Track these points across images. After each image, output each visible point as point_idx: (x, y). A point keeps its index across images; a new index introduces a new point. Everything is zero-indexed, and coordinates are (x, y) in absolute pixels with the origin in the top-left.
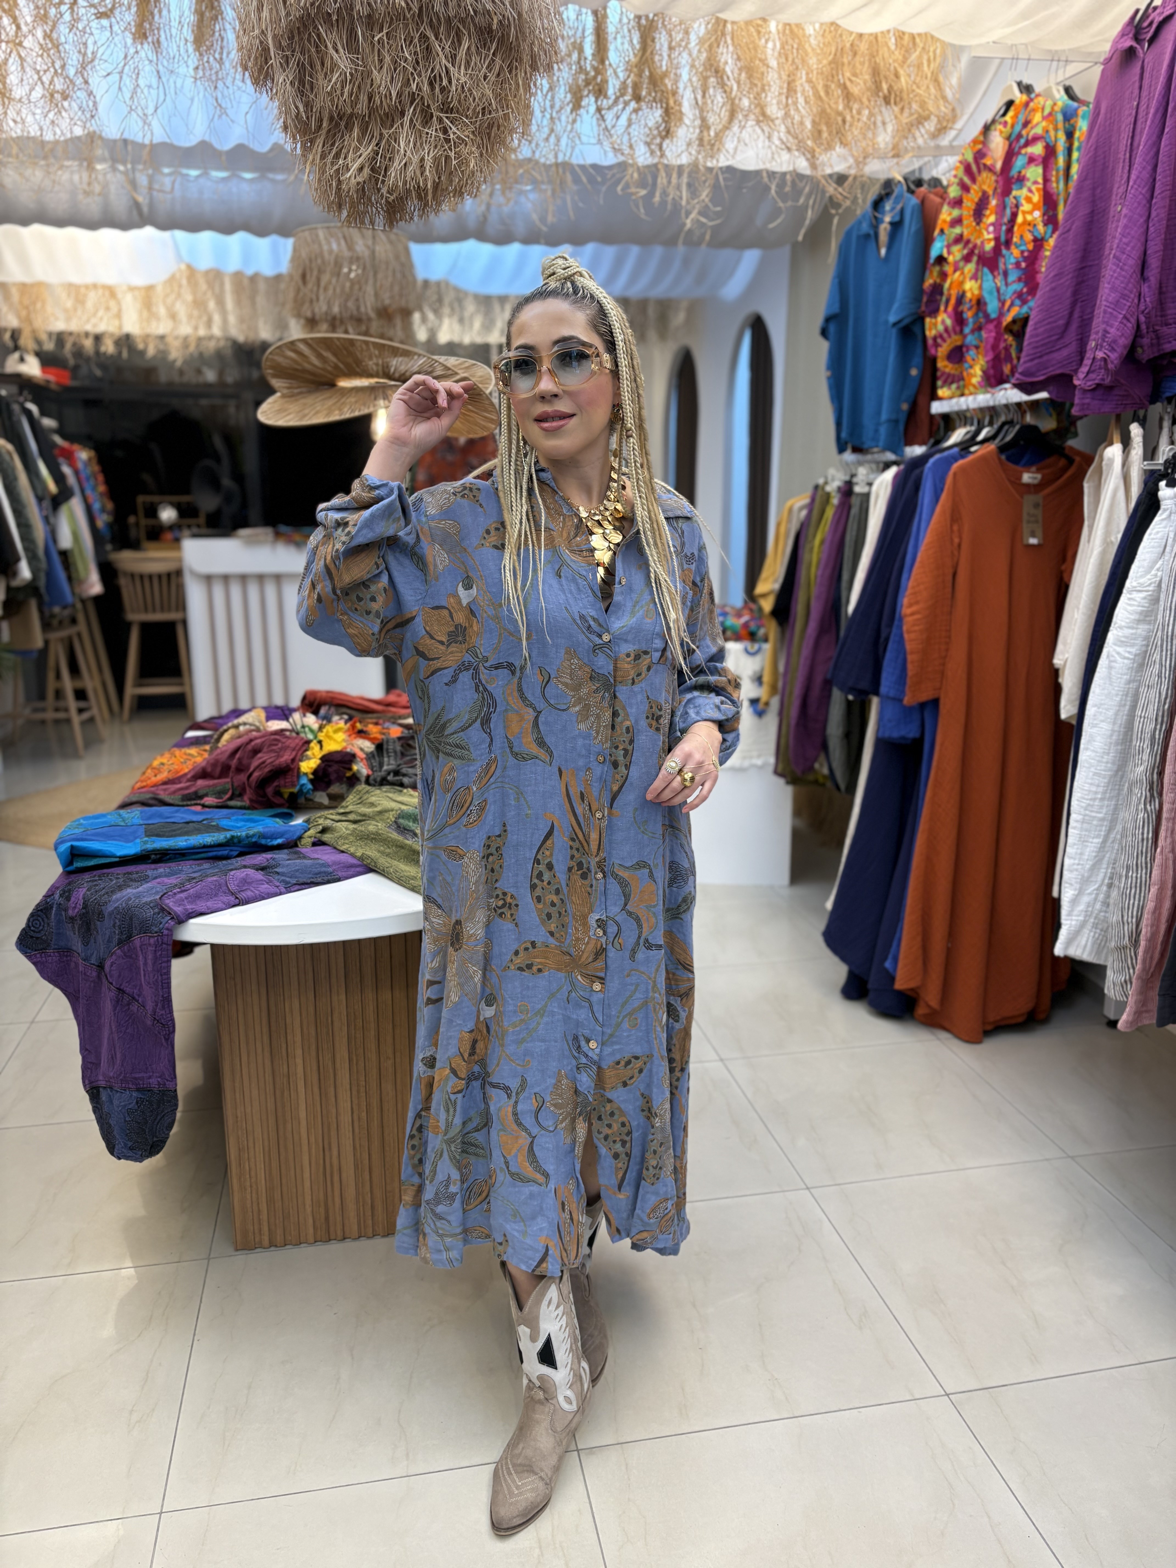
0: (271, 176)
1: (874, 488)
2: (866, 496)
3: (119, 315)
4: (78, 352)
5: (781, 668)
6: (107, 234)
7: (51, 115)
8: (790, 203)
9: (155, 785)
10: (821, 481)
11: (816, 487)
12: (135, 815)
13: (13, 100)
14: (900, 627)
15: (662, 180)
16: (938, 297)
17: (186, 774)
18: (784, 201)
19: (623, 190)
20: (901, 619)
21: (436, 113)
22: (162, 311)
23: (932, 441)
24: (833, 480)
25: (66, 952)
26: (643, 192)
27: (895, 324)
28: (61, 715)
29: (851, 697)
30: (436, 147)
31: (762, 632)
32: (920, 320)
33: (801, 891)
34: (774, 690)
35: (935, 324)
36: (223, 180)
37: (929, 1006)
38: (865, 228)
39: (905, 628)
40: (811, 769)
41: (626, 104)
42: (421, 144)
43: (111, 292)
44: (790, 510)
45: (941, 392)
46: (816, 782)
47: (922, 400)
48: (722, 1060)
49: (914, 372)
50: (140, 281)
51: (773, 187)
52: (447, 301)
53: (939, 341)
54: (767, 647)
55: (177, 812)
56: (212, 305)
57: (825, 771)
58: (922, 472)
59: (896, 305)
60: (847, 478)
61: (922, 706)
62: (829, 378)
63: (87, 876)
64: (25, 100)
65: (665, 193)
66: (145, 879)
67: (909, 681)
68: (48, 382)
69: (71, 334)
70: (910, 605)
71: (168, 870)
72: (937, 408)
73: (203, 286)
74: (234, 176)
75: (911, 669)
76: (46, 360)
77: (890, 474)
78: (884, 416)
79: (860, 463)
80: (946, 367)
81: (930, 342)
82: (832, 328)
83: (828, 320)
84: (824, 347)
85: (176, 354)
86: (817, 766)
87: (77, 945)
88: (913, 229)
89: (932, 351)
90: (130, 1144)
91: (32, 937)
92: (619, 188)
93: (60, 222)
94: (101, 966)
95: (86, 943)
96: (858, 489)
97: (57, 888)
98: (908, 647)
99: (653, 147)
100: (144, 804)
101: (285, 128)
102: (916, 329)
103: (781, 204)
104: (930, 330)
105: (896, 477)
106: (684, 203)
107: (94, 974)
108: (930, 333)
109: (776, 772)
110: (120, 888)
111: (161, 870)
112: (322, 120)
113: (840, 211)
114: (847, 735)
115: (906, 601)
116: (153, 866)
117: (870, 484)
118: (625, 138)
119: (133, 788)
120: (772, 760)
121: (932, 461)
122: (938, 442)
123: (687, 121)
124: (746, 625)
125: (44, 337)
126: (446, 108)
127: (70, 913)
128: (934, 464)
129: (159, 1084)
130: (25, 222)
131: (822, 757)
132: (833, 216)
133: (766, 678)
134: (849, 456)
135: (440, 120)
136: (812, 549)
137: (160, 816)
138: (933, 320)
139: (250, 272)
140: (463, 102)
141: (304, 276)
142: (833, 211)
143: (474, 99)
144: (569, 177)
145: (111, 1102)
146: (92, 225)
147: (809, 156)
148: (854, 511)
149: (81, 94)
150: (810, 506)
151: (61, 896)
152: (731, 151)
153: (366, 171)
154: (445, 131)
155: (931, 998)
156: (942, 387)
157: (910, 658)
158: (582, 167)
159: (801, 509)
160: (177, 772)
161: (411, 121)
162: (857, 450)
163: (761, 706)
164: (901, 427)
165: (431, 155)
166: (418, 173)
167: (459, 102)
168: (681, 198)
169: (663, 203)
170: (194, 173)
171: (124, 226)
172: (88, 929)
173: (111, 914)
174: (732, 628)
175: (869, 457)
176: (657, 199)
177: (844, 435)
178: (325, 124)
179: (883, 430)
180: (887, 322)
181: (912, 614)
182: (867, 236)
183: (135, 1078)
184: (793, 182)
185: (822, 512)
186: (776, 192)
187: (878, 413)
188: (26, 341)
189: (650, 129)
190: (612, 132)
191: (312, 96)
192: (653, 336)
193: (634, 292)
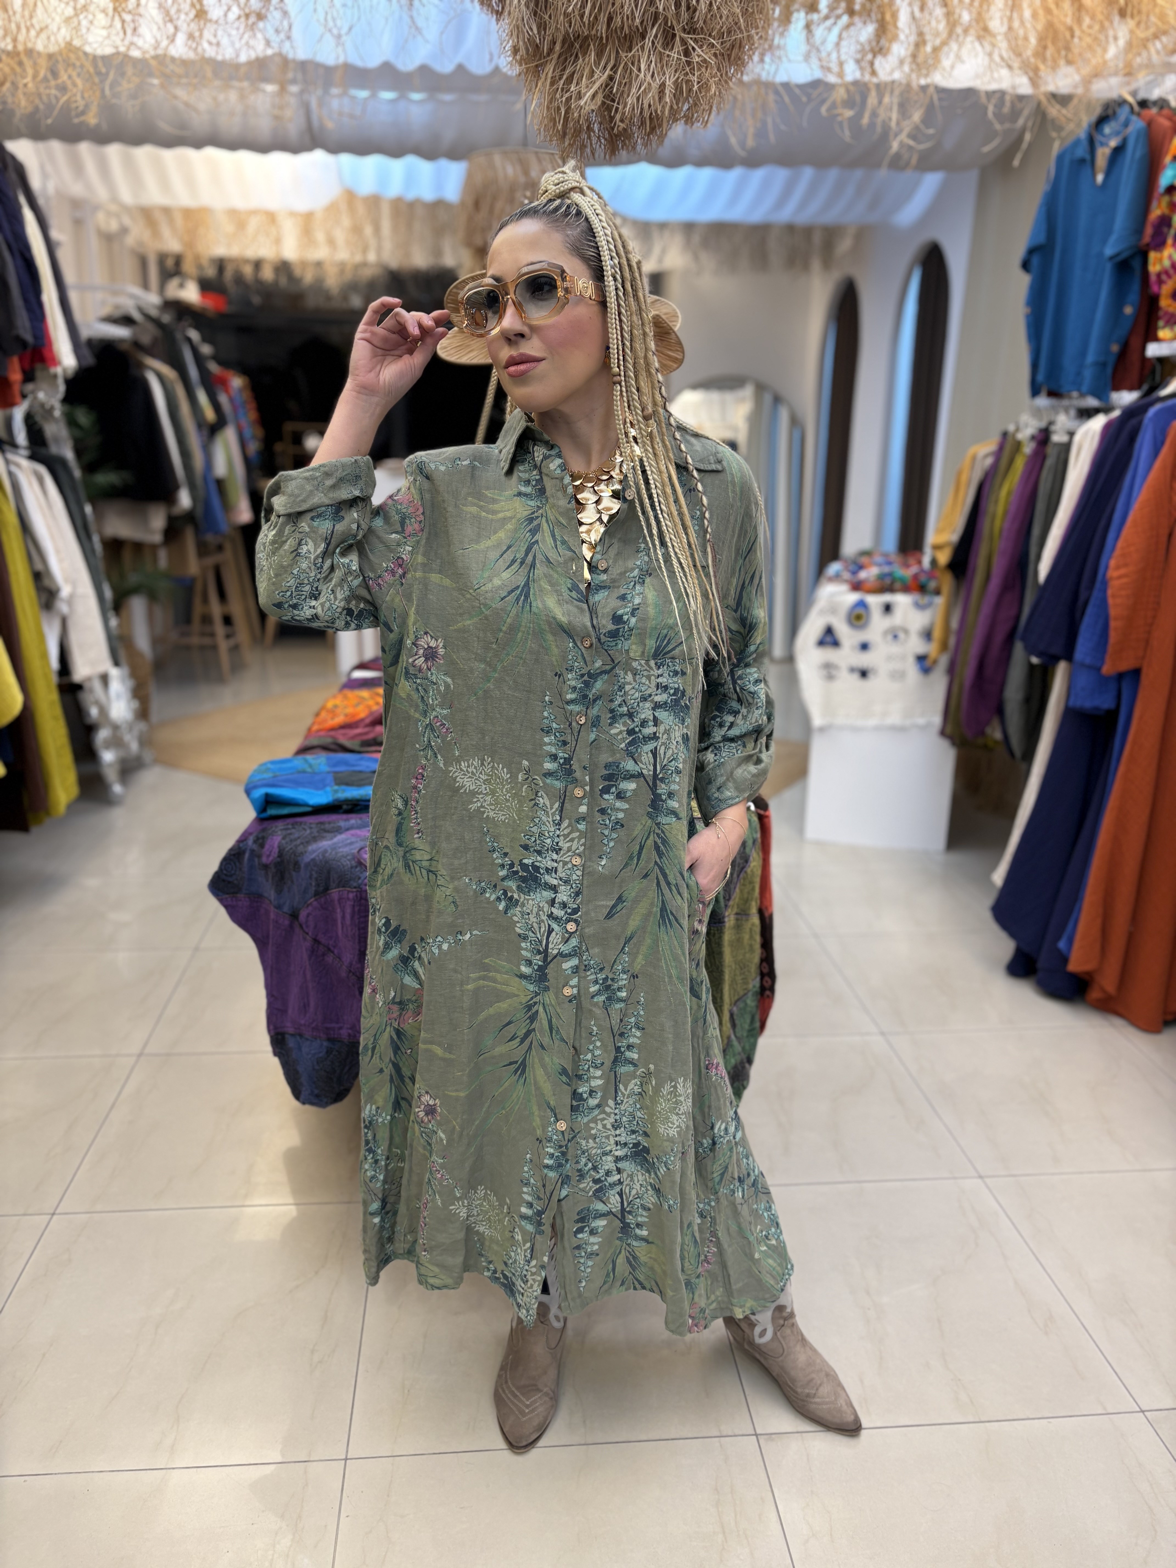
1: (1077, 438)
2: (1066, 448)
3: (278, 241)
4: (239, 279)
5: (955, 624)
6: (278, 158)
7: (246, 36)
8: (1007, 125)
9: (332, 729)
10: (1011, 428)
11: (1005, 435)
12: (319, 761)
13: (210, 21)
14: (1105, 591)
15: (872, 100)
16: (1165, 229)
17: (362, 720)
18: (1001, 123)
19: (828, 110)
20: (1105, 583)
21: (679, 33)
22: (320, 236)
23: (1145, 387)
24: (1026, 426)
25: (257, 898)
26: (849, 113)
27: (1111, 258)
28: (207, 641)
29: (1035, 660)
30: (676, 71)
31: (932, 585)
32: (1143, 255)
33: (957, 857)
34: (944, 646)
35: (1161, 260)
36: (392, 100)
37: (1103, 990)
38: (1081, 152)
39: (1110, 592)
40: (982, 733)
41: (839, 17)
42: (662, 67)
43: (272, 218)
44: (974, 458)
45: (1162, 333)
46: (985, 747)
47: (1135, 342)
48: (882, 1034)
49: (1128, 310)
50: (302, 206)
51: (991, 109)
53: (1164, 277)
54: (940, 601)
55: (361, 759)
56: (368, 230)
57: (998, 735)
58: (1140, 423)
59: (1113, 238)
60: (1043, 424)
61: (1120, 676)
62: (1028, 316)
63: (280, 825)
64: (221, 21)
65: (874, 114)
66: (339, 830)
67: (1110, 649)
68: (205, 308)
69: (231, 260)
70: (1118, 567)
71: (359, 822)
72: (1153, 350)
73: (361, 210)
74: (402, 96)
75: (1113, 637)
76: (205, 286)
77: (1098, 423)
78: (1090, 358)
79: (1055, 410)
80: (1169, 306)
81: (1153, 278)
82: (1035, 261)
83: (1031, 251)
84: (1023, 282)
85: (332, 282)
86: (988, 730)
87: (270, 893)
88: (1138, 154)
89: (1155, 288)
90: (316, 1091)
91: (224, 881)
92: (823, 110)
93: (231, 145)
94: (294, 916)
95: (279, 892)
96: (1058, 437)
97: (251, 834)
98: (1113, 612)
99: (863, 64)
100: (325, 748)
101: (515, 50)
102: (1136, 264)
103: (998, 127)
104: (1154, 264)
105: (1107, 428)
106: (893, 124)
107: (287, 922)
108: (1154, 268)
109: (943, 733)
110: (315, 839)
111: (353, 822)
112: (555, 43)
113: (1063, 134)
114: (1027, 700)
115: (1113, 563)
116: (345, 816)
117: (1071, 434)
118: (834, 56)
119: (309, 730)
120: (937, 720)
121: (1152, 411)
122: (1154, 388)
123: (902, 37)
124: (915, 577)
125: (205, 262)
126: (691, 29)
127: (264, 860)
128: (1157, 414)
129: (349, 1035)
130: (198, 144)
131: (996, 722)
132: (1053, 140)
133: (937, 634)
134: (1042, 401)
135: (683, 42)
136: (996, 502)
137: (346, 763)
138: (1158, 255)
139: (410, 196)
140: (709, 22)
141: (477, 205)
142: (1054, 134)
143: (721, 17)
144: (771, 97)
145: (300, 1049)
146: (262, 148)
147: (1031, 74)
148: (1050, 462)
149: (277, 15)
150: (998, 454)
151: (255, 842)
152: (948, 69)
153: (599, 99)
154: (687, 53)
155: (1108, 982)
156: (1164, 327)
157: (1113, 624)
158: (786, 85)
159: (986, 456)
160: (353, 715)
161: (653, 43)
162: (1053, 394)
163: (928, 663)
164: (1109, 370)
165: (673, 79)
166: (657, 98)
167: (705, 22)
168: (890, 119)
169: (872, 125)
170: (363, 94)
171: (295, 149)
172: (282, 878)
173: (307, 865)
174: (902, 580)
175: (1065, 402)
176: (865, 120)
177: (1040, 377)
178: (558, 47)
179: (1088, 374)
180: (1100, 254)
181: (1120, 577)
182: (1082, 161)
183: (328, 1029)
184: (1012, 103)
185: (1011, 461)
186: (994, 114)
187: (1083, 354)
188: (188, 266)
189: (862, 44)
190: (822, 48)
191: (547, 17)
192: (816, 265)
193: (804, 218)
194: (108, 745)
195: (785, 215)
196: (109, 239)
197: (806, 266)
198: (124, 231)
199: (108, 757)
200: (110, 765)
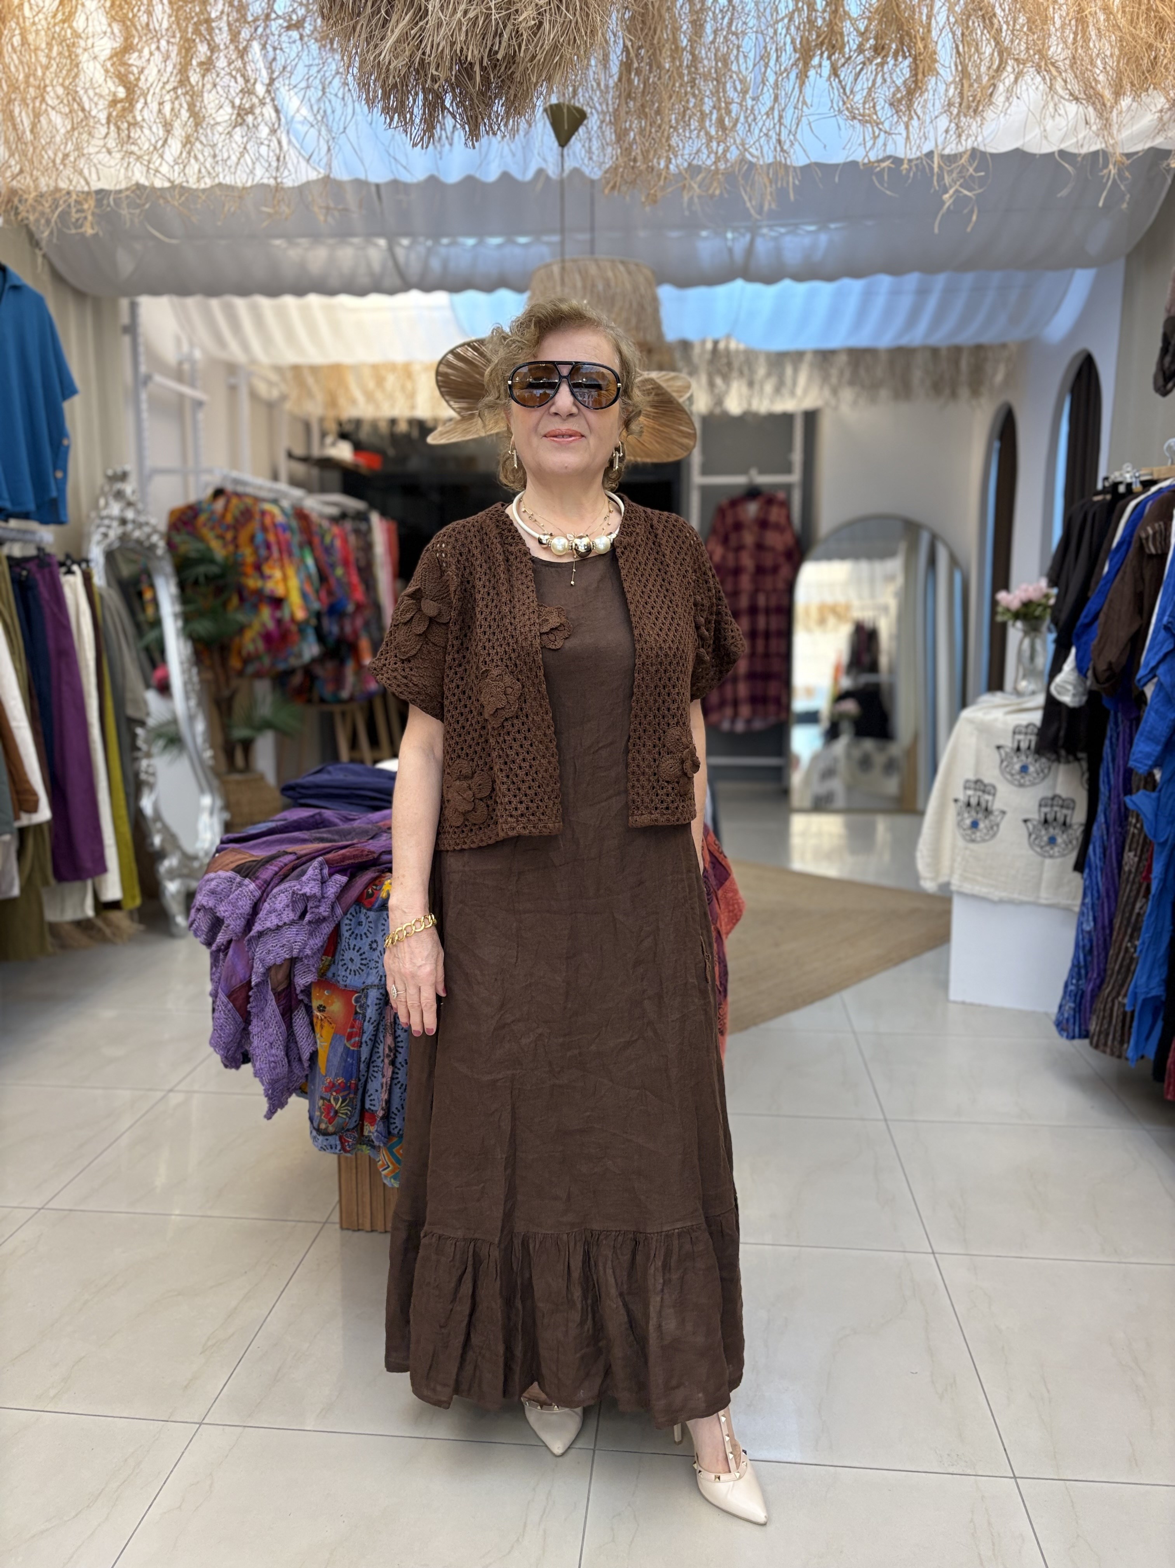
0: (546, 238)
36: (500, 246)
43: (407, 371)
52: (736, 364)
68: (357, 466)
74: (510, 241)
76: (353, 443)
93: (332, 292)
123: (941, 70)
130: (300, 291)
146: (362, 292)
170: (471, 242)
171: (391, 291)
189: (897, 86)
192: (964, 392)
193: (939, 339)
194: (173, 874)
195: (917, 337)
196: (271, 406)
197: (954, 395)
198: (284, 398)
199: (172, 887)
200: (173, 896)
